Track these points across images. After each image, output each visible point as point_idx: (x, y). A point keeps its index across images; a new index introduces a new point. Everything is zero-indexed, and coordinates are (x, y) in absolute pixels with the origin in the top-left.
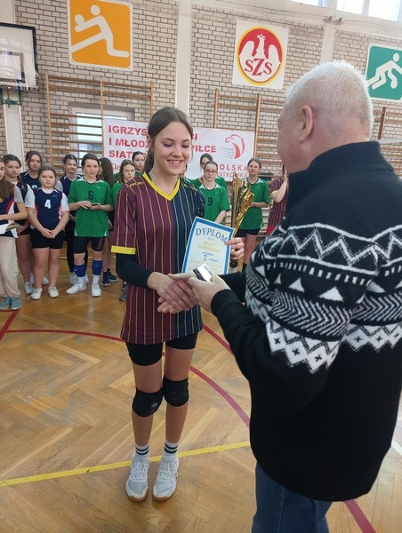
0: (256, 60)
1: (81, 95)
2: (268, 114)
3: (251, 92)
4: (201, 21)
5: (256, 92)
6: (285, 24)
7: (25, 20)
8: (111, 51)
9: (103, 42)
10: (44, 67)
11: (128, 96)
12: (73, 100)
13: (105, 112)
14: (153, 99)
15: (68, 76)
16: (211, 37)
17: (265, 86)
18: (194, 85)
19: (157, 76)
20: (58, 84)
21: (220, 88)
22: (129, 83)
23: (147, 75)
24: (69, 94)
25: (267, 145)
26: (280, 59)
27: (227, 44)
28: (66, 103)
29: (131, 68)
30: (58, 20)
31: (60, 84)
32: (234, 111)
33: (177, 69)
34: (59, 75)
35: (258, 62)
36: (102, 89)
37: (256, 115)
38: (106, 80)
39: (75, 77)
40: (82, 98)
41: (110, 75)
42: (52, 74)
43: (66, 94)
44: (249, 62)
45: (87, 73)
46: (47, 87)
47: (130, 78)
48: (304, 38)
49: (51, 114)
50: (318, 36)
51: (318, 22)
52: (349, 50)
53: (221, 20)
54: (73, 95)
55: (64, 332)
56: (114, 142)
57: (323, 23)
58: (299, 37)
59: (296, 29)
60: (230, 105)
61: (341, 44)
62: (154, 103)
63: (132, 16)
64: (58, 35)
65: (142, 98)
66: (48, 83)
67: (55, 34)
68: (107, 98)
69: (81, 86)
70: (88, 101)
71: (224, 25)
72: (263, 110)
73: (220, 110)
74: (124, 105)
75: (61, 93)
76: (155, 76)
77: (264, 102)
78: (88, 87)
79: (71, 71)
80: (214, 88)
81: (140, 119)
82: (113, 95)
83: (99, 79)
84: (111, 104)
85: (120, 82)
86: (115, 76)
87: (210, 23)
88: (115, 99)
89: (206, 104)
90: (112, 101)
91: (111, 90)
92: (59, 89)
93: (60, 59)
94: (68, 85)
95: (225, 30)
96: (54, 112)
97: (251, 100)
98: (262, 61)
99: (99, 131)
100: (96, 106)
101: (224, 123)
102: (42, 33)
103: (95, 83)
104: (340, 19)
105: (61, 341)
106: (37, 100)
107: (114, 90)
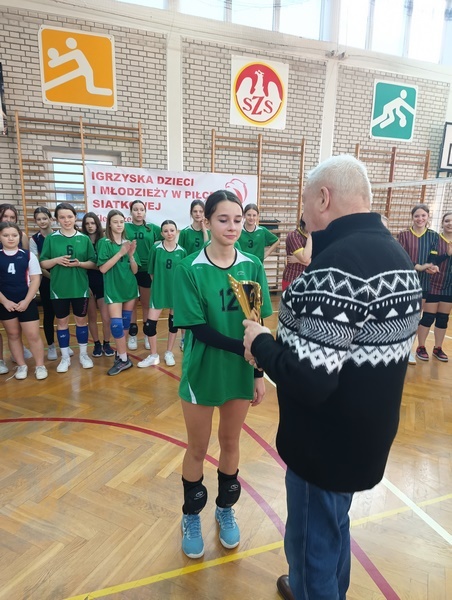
0: (254, 98)
1: (58, 138)
2: (271, 156)
3: (251, 132)
4: (192, 56)
5: (258, 133)
6: (284, 59)
8: (91, 88)
9: (82, 79)
10: (13, 108)
11: (113, 139)
12: (48, 144)
13: (87, 157)
14: (142, 141)
15: (41, 117)
16: (205, 74)
17: (267, 126)
18: (187, 126)
19: (146, 116)
20: (29, 126)
21: (216, 129)
22: (113, 124)
23: (134, 115)
24: (43, 137)
25: (271, 190)
26: (281, 97)
27: (222, 81)
28: (40, 148)
29: (115, 107)
30: (28, 54)
31: (33, 127)
32: (234, 153)
33: (168, 109)
34: (31, 116)
35: (256, 100)
36: (83, 131)
37: (258, 158)
38: (87, 121)
39: (50, 118)
40: (59, 141)
41: (92, 116)
42: (23, 114)
43: (40, 137)
44: (248, 101)
45: (64, 113)
46: (17, 130)
47: (114, 118)
48: (306, 74)
49: (23, 161)
50: (320, 72)
51: (319, 57)
52: (354, 86)
53: (214, 54)
54: (49, 138)
55: (47, 419)
56: (98, 190)
57: (325, 58)
58: (300, 74)
59: (296, 65)
60: (229, 147)
61: (345, 80)
62: (144, 146)
63: (113, 50)
64: (29, 71)
65: (129, 141)
66: (18, 126)
67: (25, 70)
68: (88, 141)
69: (57, 128)
70: (66, 145)
71: (218, 60)
72: (265, 152)
73: (218, 152)
74: (109, 149)
75: (34, 137)
76: (143, 116)
77: (266, 143)
78: (66, 129)
79: (45, 111)
80: (210, 128)
81: (128, 164)
82: (95, 137)
83: (78, 120)
84: (93, 147)
85: (104, 123)
86: (97, 116)
87: (203, 58)
88: (97, 142)
89: (202, 146)
90: (93, 144)
91: (93, 132)
92: (31, 132)
93: (31, 98)
94: (42, 127)
95: (220, 66)
96: (26, 158)
97: (252, 142)
98: (261, 99)
99: (80, 178)
100: (77, 150)
101: (223, 166)
102: (9, 69)
103: (74, 124)
104: (343, 54)
105: (44, 431)
106: (6, 145)
107: (97, 132)
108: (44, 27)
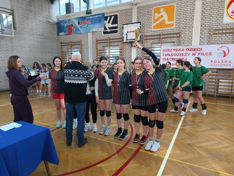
7: (140, 20)
8: (167, 22)
9: (164, 20)
10: (144, 33)
11: (172, 37)
12: (152, 42)
13: (162, 44)
15: (151, 34)
16: (212, 6)
18: (202, 28)
19: (185, 27)
21: (212, 27)
22: (173, 32)
23: (181, 28)
24: (151, 40)
27: (221, 7)
28: (150, 44)
29: (174, 27)
32: (221, 35)
34: (148, 35)
36: (162, 37)
38: (164, 33)
39: (154, 34)
40: (155, 41)
54: (153, 40)
60: (218, 33)
62: (183, 38)
63: (175, 8)
64: (149, 22)
65: (178, 37)
66: (144, 38)
73: (216, 36)
74: (171, 41)
85: (169, 33)
87: (211, 0)
89: (209, 34)
90: (166, 40)
92: (148, 39)
93: (149, 30)
95: (220, 1)
100: (159, 43)
101: (215, 41)
103: (160, 35)
107: (167, 36)
108: (154, 8)
